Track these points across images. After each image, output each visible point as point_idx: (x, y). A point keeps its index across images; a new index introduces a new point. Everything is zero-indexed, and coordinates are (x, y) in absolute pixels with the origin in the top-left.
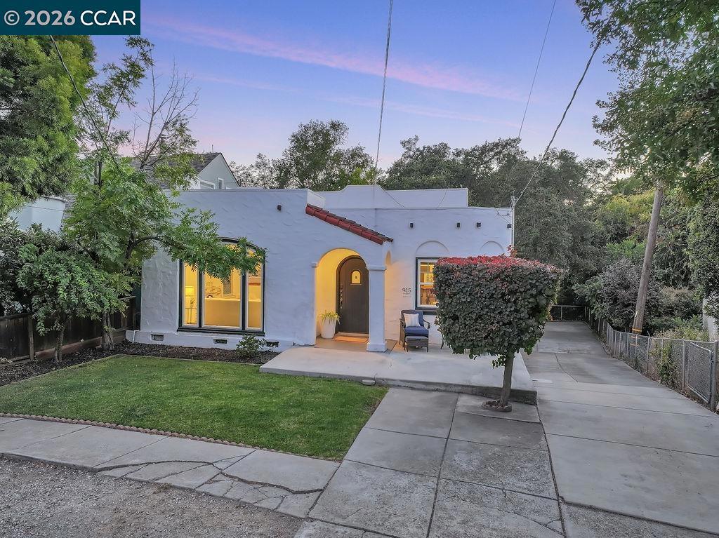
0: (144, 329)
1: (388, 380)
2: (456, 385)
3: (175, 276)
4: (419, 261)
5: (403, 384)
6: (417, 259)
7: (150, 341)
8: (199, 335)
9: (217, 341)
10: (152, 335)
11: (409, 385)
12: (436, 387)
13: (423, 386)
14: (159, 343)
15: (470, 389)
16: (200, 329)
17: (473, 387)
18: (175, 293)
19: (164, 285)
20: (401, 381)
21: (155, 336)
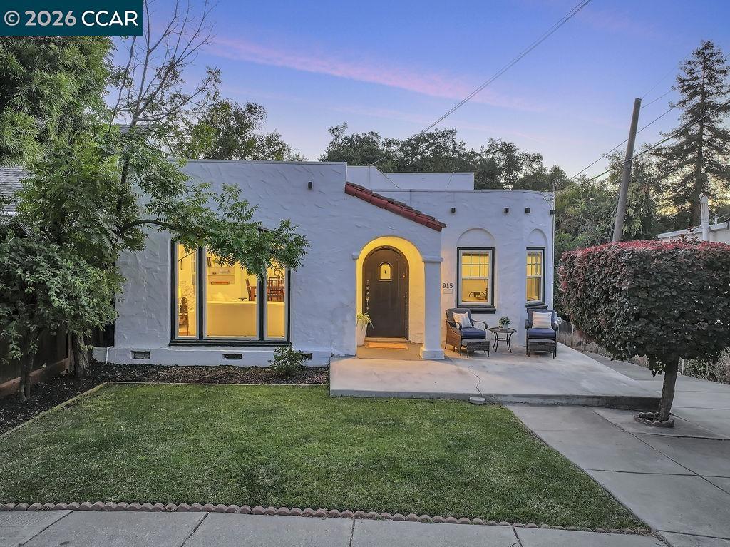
0: (119, 344)
1: (497, 395)
2: (579, 397)
3: (165, 273)
4: (461, 252)
5: (516, 400)
6: (459, 249)
7: (129, 360)
8: (201, 349)
9: (227, 356)
10: (132, 352)
11: (525, 400)
12: (556, 401)
13: (541, 401)
14: (144, 362)
15: (596, 400)
16: (201, 341)
17: (598, 397)
18: (166, 295)
19: (149, 285)
20: (514, 396)
21: (136, 354)
